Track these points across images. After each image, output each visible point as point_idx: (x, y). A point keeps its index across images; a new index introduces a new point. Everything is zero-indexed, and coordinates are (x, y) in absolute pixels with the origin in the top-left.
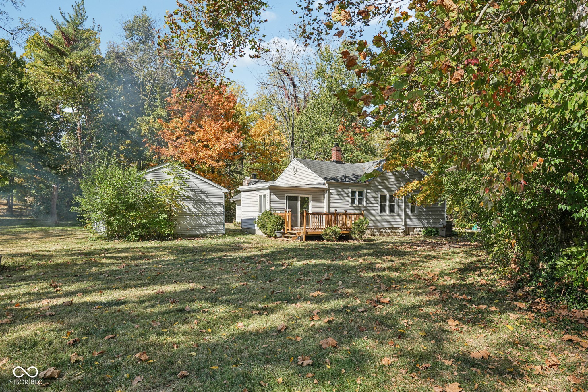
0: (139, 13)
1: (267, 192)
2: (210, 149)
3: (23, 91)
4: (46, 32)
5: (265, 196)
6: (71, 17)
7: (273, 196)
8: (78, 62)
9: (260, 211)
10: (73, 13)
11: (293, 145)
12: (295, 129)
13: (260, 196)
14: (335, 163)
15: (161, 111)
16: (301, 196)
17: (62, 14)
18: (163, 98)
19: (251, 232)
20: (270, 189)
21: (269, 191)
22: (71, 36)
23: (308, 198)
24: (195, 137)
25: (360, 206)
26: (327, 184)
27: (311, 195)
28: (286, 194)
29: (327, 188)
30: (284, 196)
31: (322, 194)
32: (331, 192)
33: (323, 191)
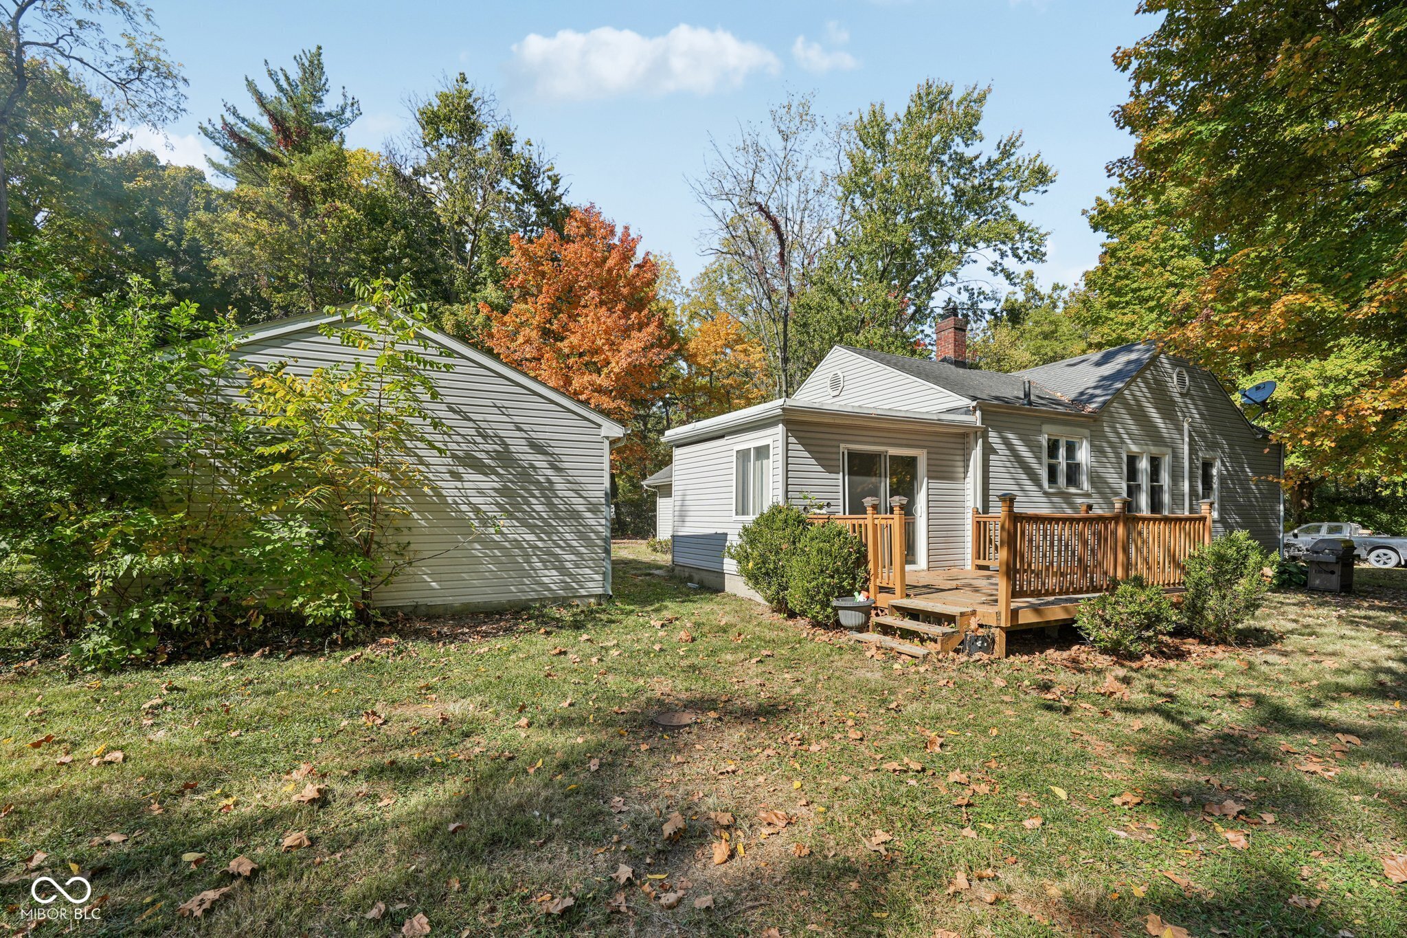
0: (449, 87)
1: (775, 437)
2: (599, 372)
3: (184, 244)
4: (238, 117)
5: (762, 452)
6: (287, 78)
7: (798, 450)
8: (305, 179)
9: (742, 509)
10: (295, 74)
11: (786, 360)
12: (790, 323)
13: (743, 455)
14: (953, 367)
15: (491, 292)
16: (893, 451)
17: (271, 75)
18: (493, 260)
19: (711, 586)
20: (787, 423)
21: (780, 428)
22: (291, 125)
23: (911, 462)
24: (564, 346)
25: (1072, 490)
26: (978, 413)
27: (925, 451)
28: (842, 446)
29: (979, 424)
30: (834, 450)
31: (961, 446)
32: (990, 440)
33: (964, 435)
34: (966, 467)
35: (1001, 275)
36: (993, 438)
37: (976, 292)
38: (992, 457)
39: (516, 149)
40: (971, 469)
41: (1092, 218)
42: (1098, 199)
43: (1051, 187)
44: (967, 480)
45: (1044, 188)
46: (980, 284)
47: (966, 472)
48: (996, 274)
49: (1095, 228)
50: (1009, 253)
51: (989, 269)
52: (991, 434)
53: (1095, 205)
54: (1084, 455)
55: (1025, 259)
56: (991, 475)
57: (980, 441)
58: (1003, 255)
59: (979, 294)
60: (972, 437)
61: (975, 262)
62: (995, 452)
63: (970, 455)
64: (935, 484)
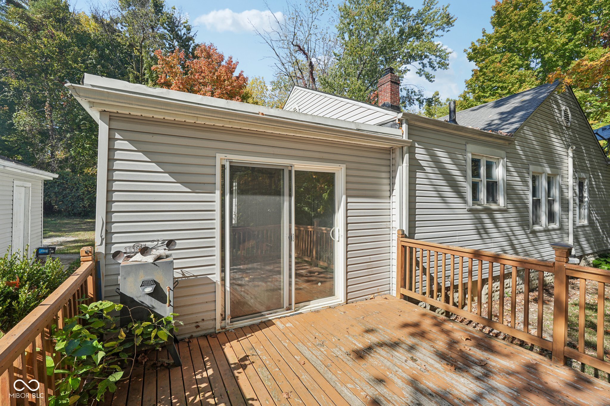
23: (327, 179)
25: (494, 207)
26: (405, 126)
27: (343, 167)
28: (219, 156)
29: (405, 138)
30: (209, 162)
31: (387, 162)
32: (418, 156)
33: (391, 151)
34: (392, 184)
35: (424, 76)
36: (421, 154)
37: (410, 91)
38: (419, 175)
39: (165, 10)
40: (397, 187)
41: (469, 54)
42: (472, 43)
43: (451, 29)
44: (393, 199)
45: (448, 29)
46: (412, 87)
47: (391, 190)
48: (421, 76)
49: (470, 59)
50: (428, 65)
51: (417, 73)
52: (417, 151)
53: (470, 46)
54: (499, 173)
55: (437, 68)
56: (418, 193)
57: (406, 157)
58: (424, 66)
59: (412, 93)
60: (398, 153)
61: (409, 70)
62: (422, 168)
63: (395, 171)
64: (357, 203)
